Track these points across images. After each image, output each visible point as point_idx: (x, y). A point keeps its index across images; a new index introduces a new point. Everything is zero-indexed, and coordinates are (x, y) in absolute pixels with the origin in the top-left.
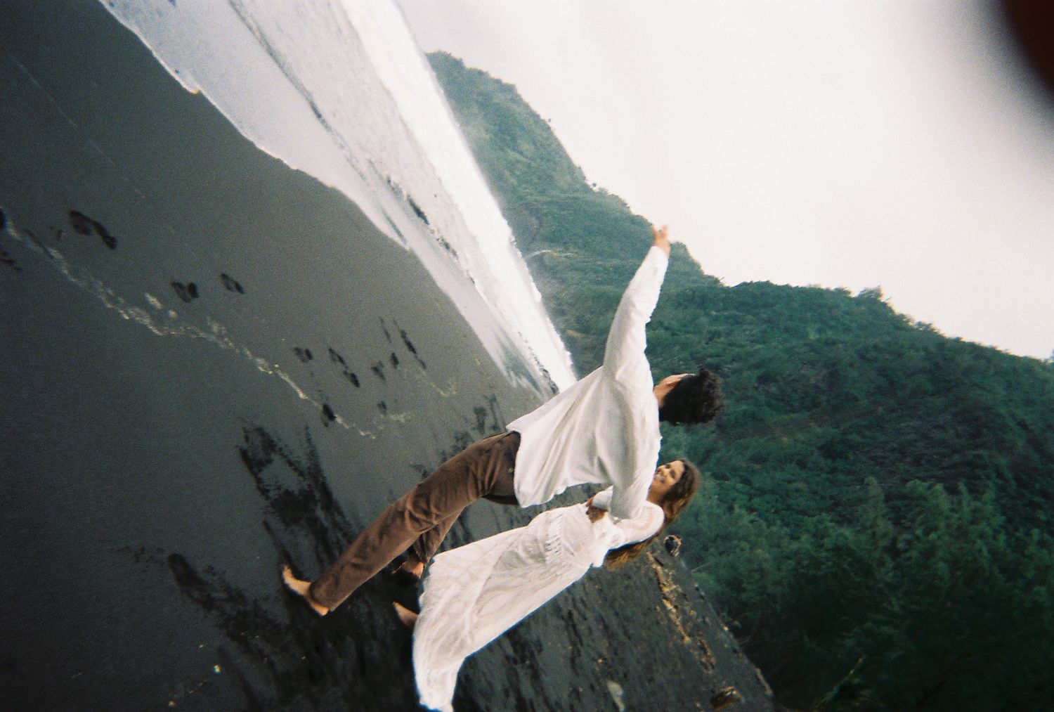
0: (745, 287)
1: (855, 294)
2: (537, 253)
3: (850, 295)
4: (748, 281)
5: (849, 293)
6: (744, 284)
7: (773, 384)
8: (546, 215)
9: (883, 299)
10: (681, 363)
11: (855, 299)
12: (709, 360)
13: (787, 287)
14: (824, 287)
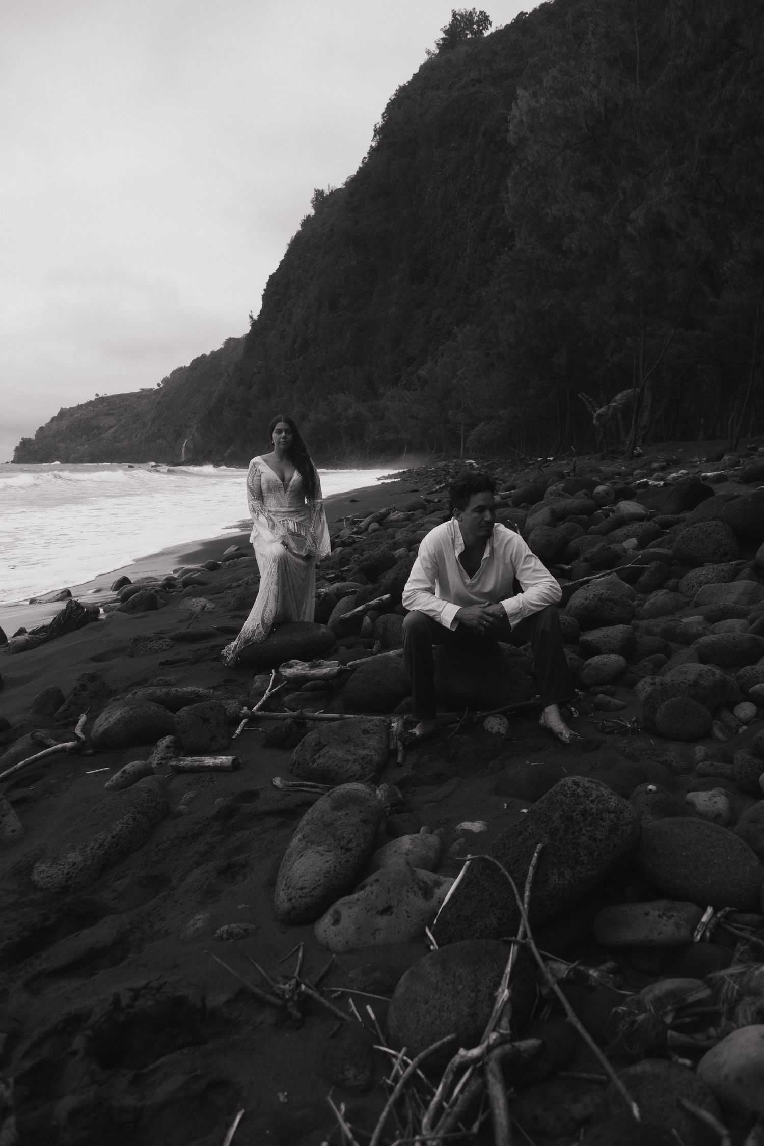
0: (267, 297)
1: (312, 212)
2: (184, 449)
3: (311, 215)
4: (263, 292)
5: (309, 216)
6: (264, 296)
7: (341, 300)
8: (159, 430)
9: (327, 192)
10: (288, 371)
11: (316, 214)
12: (296, 346)
13: (282, 262)
14: (294, 234)
